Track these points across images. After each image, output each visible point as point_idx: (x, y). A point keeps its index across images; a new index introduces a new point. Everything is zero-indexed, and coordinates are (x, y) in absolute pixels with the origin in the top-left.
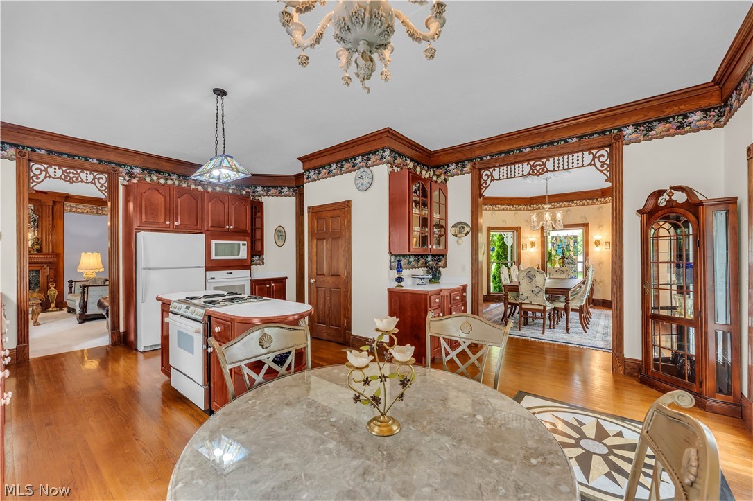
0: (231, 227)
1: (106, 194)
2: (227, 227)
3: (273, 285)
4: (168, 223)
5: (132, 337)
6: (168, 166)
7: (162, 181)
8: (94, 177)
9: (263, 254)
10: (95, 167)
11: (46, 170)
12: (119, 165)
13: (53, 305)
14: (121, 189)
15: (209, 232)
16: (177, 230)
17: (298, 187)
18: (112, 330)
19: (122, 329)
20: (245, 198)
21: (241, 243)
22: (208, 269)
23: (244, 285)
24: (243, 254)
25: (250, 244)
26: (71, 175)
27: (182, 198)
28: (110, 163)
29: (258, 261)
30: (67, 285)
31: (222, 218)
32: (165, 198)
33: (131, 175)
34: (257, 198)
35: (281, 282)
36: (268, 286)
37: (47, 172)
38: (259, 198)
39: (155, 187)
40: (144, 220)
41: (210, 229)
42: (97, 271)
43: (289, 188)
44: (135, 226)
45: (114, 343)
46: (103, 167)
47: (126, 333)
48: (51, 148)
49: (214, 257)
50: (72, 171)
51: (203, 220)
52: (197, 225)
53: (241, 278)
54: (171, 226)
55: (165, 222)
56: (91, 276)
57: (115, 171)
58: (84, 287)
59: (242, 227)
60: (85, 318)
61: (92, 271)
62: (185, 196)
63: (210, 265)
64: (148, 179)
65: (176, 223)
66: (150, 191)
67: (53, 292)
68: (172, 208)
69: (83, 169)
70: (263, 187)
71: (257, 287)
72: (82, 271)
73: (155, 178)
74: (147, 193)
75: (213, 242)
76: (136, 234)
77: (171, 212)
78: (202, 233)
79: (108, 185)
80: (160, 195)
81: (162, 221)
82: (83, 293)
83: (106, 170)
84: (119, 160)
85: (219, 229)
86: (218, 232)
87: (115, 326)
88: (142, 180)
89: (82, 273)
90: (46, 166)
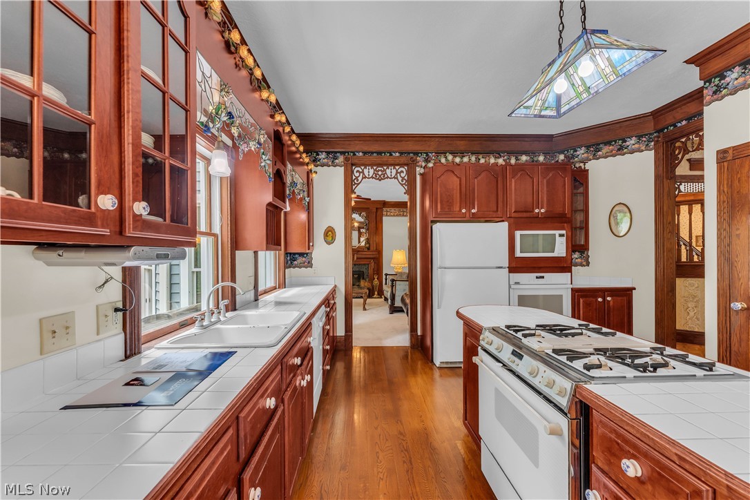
0: (543, 211)
1: (406, 187)
2: (537, 211)
3: (609, 299)
4: (464, 211)
5: (428, 343)
6: (462, 145)
7: (458, 160)
8: (397, 171)
9: (587, 249)
10: (398, 161)
11: (363, 172)
12: (416, 154)
13: (376, 293)
14: (418, 178)
15: (512, 220)
16: (474, 219)
17: (658, 131)
18: (411, 332)
19: (419, 333)
20: (563, 167)
21: (557, 233)
22: (512, 270)
23: (562, 296)
24: (560, 249)
25: (570, 234)
26: (380, 173)
27: (480, 178)
28: (409, 153)
29: (579, 260)
30: (384, 277)
31: (529, 199)
32: (460, 181)
33: (427, 161)
34: (577, 165)
35: (625, 294)
36: (600, 300)
37: (364, 174)
38: (582, 165)
39: (451, 169)
40: (439, 210)
41: (513, 215)
42: (403, 266)
43: (639, 137)
44: (431, 218)
45: (413, 346)
46: (404, 159)
47: (423, 336)
48: (366, 149)
49: (518, 254)
50: (380, 169)
51: (505, 203)
52: (497, 211)
53: (558, 284)
54: (467, 215)
55: (460, 210)
56: (400, 271)
57: (413, 161)
58: (393, 281)
59: (559, 210)
60: (394, 310)
61: (400, 266)
62: (483, 175)
63: (514, 265)
64: (443, 160)
65: (473, 211)
66: (445, 174)
67: (376, 282)
68: (468, 193)
69: (388, 165)
70: (588, 147)
71: (581, 301)
72: (393, 266)
73: (450, 157)
74: (442, 177)
75: (518, 234)
76: (431, 227)
77: (467, 198)
78: (503, 221)
79: (408, 178)
80: (455, 177)
81: (458, 209)
82: (392, 286)
83: (406, 162)
84: (416, 148)
85: (525, 215)
86: (522, 219)
87: (413, 328)
88: (438, 163)
89: (394, 268)
90: (363, 168)
